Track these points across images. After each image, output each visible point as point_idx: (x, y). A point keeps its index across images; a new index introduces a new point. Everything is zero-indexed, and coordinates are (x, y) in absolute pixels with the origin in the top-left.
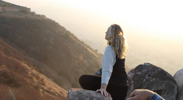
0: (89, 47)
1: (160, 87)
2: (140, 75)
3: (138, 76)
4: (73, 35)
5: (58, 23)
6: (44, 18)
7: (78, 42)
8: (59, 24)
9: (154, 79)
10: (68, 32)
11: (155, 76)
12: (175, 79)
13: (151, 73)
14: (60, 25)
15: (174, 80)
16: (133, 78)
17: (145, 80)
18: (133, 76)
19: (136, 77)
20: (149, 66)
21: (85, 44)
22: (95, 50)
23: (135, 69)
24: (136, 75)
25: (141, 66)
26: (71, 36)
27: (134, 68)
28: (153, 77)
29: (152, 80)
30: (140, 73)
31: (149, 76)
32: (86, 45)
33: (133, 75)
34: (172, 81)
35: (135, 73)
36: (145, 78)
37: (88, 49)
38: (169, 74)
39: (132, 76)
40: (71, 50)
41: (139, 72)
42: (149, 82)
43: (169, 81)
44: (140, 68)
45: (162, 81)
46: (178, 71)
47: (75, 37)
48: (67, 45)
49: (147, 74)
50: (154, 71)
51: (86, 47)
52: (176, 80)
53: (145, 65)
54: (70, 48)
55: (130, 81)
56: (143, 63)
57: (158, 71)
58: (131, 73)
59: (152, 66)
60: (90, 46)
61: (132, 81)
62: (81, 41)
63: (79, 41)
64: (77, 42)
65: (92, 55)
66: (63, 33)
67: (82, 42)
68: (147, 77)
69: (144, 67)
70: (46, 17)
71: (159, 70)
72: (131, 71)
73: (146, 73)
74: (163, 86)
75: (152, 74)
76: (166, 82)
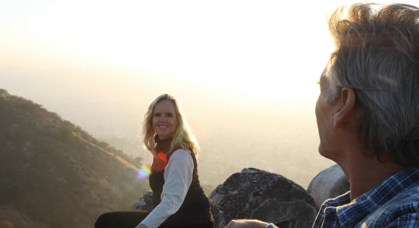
0: (120, 153)
1: (282, 216)
2: (237, 195)
3: (231, 199)
4: (78, 130)
5: (40, 106)
6: (3, 95)
7: (93, 145)
8: (42, 107)
9: (267, 201)
10: (67, 123)
11: (268, 194)
12: (310, 194)
13: (258, 188)
14: (44, 111)
15: (310, 197)
16: (222, 205)
17: (247, 206)
18: (222, 201)
19: (229, 202)
20: (253, 174)
21: (110, 148)
22: (134, 158)
23: (225, 184)
24: (227, 198)
25: (236, 176)
26: (74, 134)
27: (222, 183)
28: (265, 196)
29: (262, 204)
30: (235, 192)
31: (256, 194)
32: (114, 151)
33: (221, 198)
34: (304, 200)
35: (225, 194)
36: (247, 202)
37: (119, 158)
38: (297, 186)
39: (219, 201)
40: (78, 166)
41: (233, 190)
42: (256, 209)
43: (299, 201)
44: (235, 180)
45: (284, 202)
46: (315, 177)
47: (85, 135)
48: (65, 154)
49: (251, 191)
50: (265, 183)
51: (112, 155)
52: (313, 195)
53: (244, 174)
54: (74, 161)
55: (215, 212)
56: (240, 171)
57: (274, 182)
58: (218, 195)
59: (259, 173)
60: (124, 152)
61: (220, 211)
62: (100, 141)
63: (94, 141)
64: (90, 145)
65: (130, 170)
66: (54, 127)
67: (104, 145)
68: (251, 199)
69: (242, 178)
70: (9, 94)
71: (276, 180)
72: (218, 190)
73: (248, 190)
74: (289, 211)
75: (261, 191)
76: (292, 204)
